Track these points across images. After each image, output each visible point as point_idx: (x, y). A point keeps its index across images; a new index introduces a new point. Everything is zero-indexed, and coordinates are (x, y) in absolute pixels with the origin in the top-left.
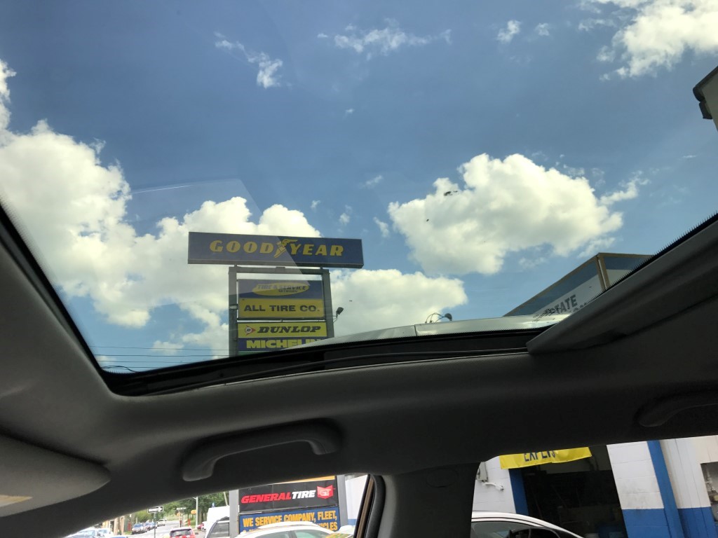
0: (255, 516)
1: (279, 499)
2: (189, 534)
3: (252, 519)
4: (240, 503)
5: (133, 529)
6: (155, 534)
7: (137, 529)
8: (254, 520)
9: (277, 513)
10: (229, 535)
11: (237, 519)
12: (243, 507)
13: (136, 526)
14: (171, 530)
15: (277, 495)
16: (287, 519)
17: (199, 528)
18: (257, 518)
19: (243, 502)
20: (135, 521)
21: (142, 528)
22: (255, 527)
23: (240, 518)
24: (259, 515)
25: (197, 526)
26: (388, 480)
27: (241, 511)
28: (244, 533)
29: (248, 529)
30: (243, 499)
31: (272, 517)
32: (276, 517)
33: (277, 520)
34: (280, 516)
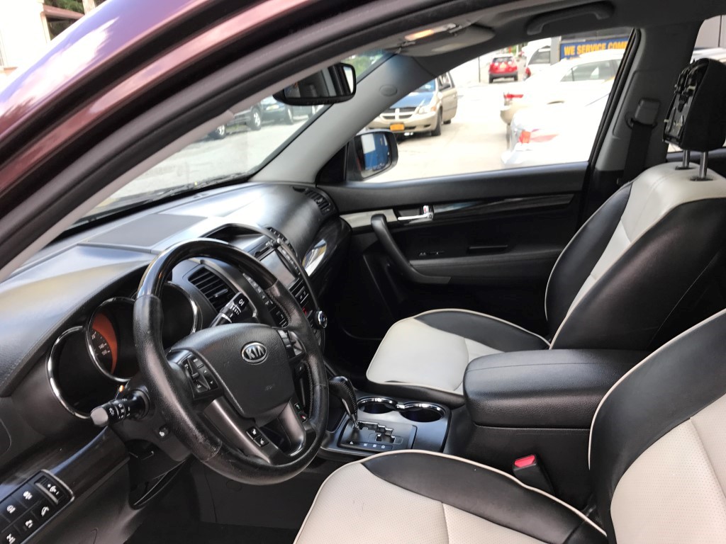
0: (576, 44)
3: (573, 47)
8: (576, 49)
9: (601, 41)
10: (549, 62)
11: (558, 47)
14: (494, 58)
16: (611, 47)
17: (520, 56)
18: (579, 47)
22: (576, 55)
23: (562, 47)
24: (581, 44)
25: (518, 53)
26: (643, 31)
27: (562, 40)
28: (564, 60)
29: (569, 57)
31: (595, 45)
32: (600, 45)
33: (600, 48)
34: (604, 44)
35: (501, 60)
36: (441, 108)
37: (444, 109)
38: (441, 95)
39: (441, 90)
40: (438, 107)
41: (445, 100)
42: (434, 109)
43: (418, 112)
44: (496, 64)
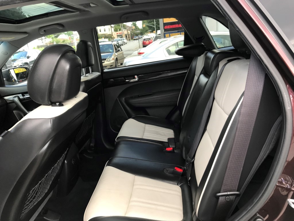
1: (179, 27)
2: (150, 40)
3: (169, 34)
4: (164, 29)
5: (134, 38)
6: (139, 42)
7: (135, 38)
9: (178, 32)
11: (163, 34)
12: (165, 30)
13: (135, 37)
15: (178, 25)
16: (182, 34)
18: (171, 34)
19: (165, 28)
20: (134, 35)
21: (137, 38)
22: (170, 37)
23: (164, 34)
27: (165, 31)
30: (165, 27)
31: (176, 33)
32: (178, 33)
33: (178, 34)
34: (179, 33)
35: (147, 40)
36: (117, 59)
37: (118, 59)
38: (116, 54)
39: (116, 52)
40: (115, 58)
41: (118, 56)
42: (113, 59)
43: (107, 61)
44: (145, 41)
